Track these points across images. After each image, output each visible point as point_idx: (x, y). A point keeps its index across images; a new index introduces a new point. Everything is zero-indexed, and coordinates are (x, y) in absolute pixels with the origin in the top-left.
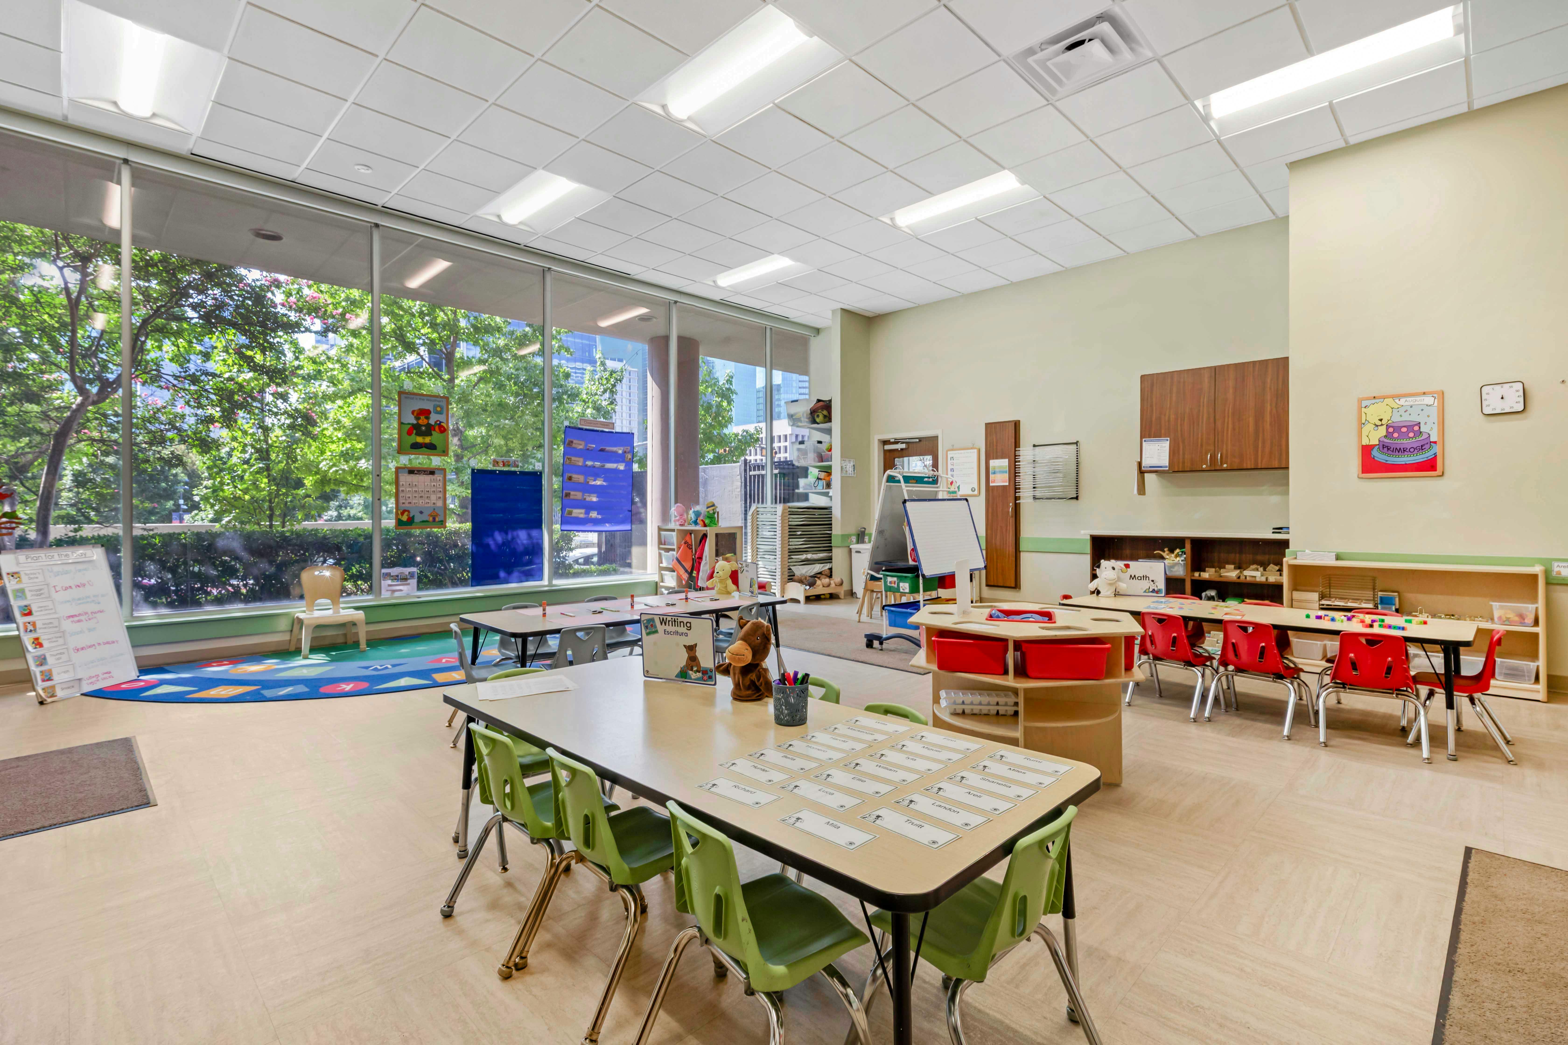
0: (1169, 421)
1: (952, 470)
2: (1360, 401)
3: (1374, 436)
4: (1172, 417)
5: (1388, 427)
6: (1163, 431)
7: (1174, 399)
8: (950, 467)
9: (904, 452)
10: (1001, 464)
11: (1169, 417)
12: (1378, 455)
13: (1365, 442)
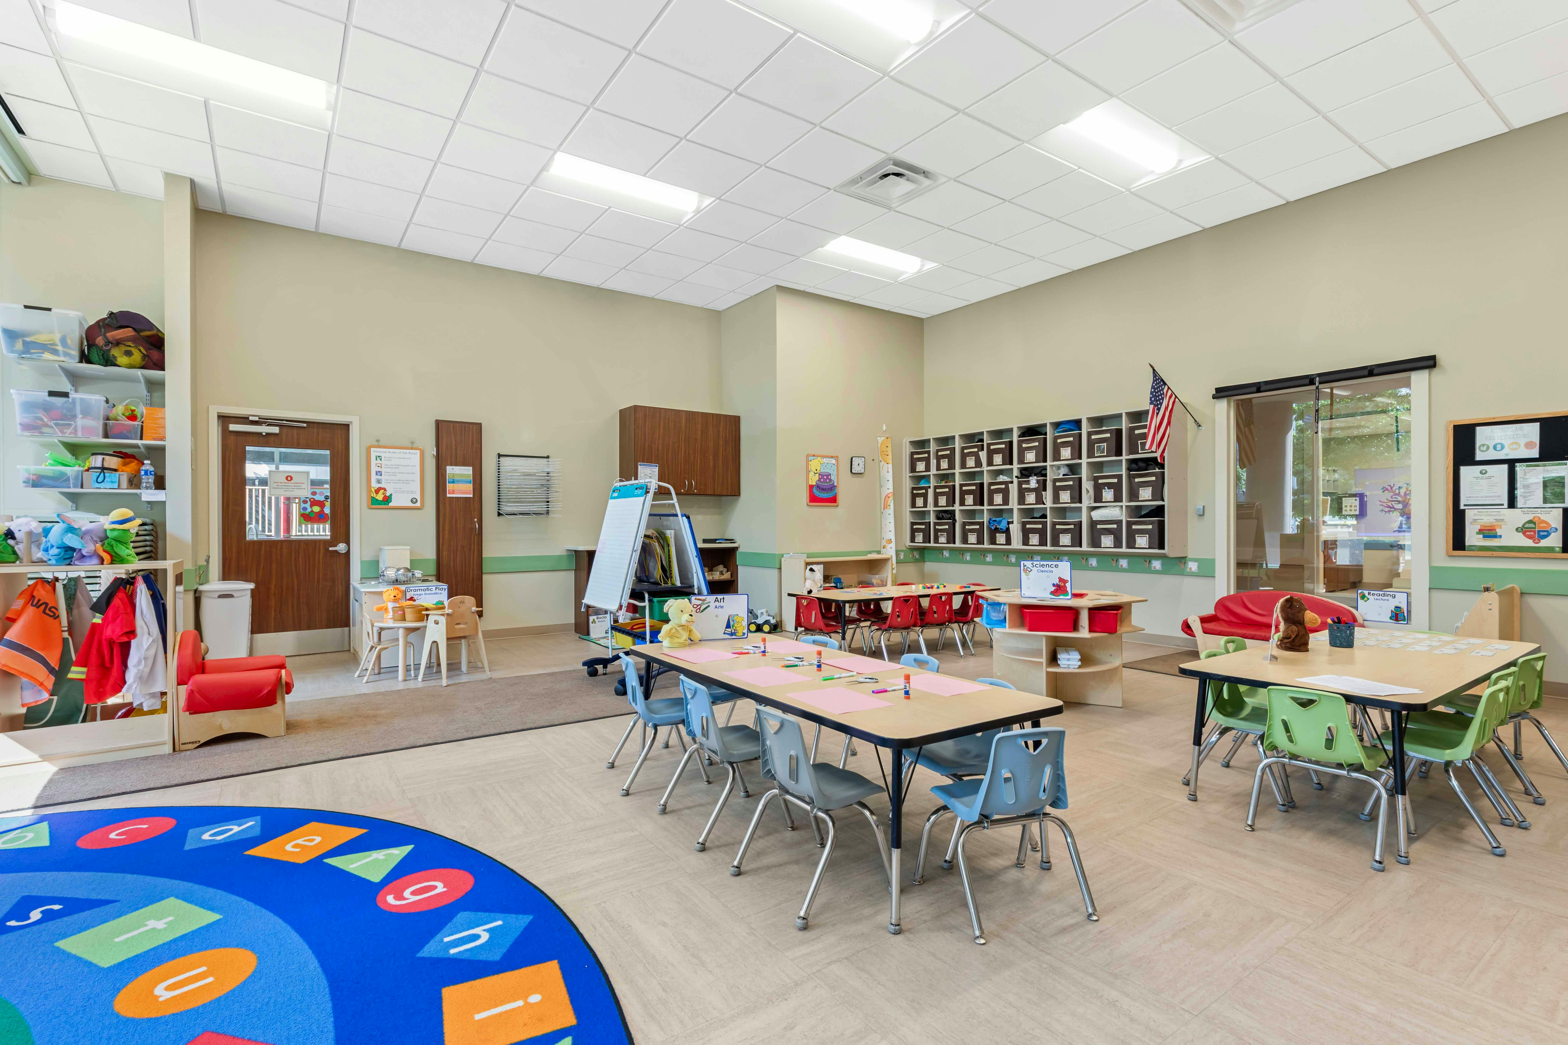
0: (658, 450)
1: (379, 473)
2: (808, 456)
3: (814, 480)
4: (660, 447)
5: (819, 475)
6: (653, 458)
7: (662, 432)
8: (374, 469)
9: (272, 439)
10: (459, 473)
11: (658, 447)
12: (817, 493)
13: (810, 483)
